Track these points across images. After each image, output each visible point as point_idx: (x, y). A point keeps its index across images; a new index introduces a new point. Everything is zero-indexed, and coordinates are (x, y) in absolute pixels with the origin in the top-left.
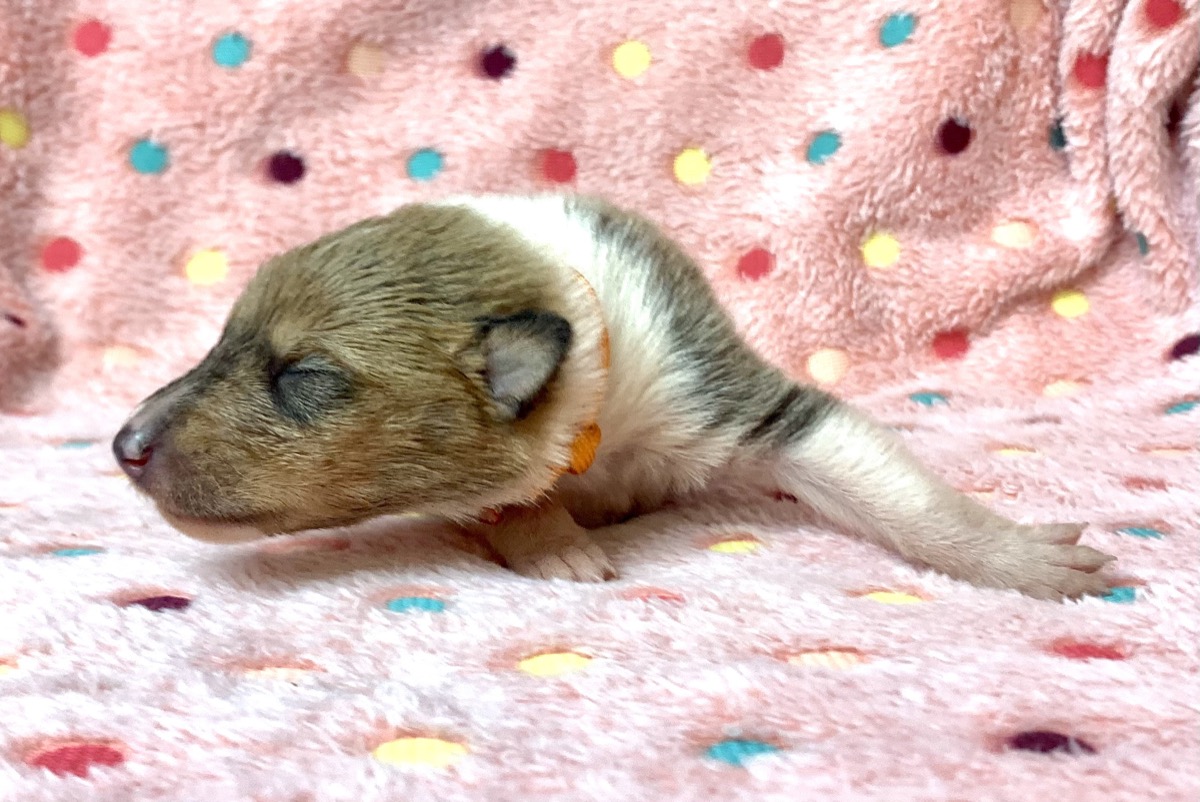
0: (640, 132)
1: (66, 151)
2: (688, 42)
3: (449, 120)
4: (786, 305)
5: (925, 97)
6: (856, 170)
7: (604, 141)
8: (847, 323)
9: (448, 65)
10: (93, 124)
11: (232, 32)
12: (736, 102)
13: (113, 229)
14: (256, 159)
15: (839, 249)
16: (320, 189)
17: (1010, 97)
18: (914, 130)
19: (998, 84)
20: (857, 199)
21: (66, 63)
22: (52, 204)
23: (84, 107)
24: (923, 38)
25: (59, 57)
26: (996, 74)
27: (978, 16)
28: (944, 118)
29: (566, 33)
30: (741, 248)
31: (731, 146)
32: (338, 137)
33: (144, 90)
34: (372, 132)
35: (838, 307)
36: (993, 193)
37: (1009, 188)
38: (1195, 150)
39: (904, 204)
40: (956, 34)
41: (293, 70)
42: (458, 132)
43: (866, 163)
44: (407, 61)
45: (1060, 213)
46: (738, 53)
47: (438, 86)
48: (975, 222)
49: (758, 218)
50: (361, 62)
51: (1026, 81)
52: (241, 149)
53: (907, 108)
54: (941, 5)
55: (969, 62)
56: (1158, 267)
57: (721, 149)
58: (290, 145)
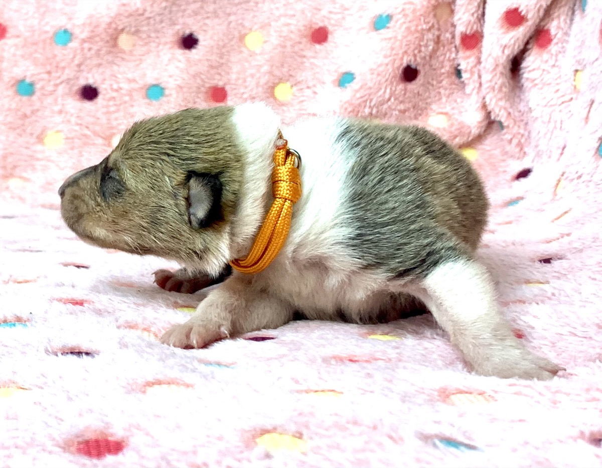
0: (258, 75)
2: (281, 31)
5: (395, 54)
6: (362, 91)
7: (240, 81)
9: (166, 43)
11: (63, 29)
12: (305, 60)
13: (10, 123)
14: (76, 88)
16: (105, 103)
17: (436, 54)
18: (390, 70)
19: (431, 48)
20: (363, 105)
24: (395, 26)
26: (429, 43)
27: (421, 15)
28: (405, 65)
29: (223, 27)
31: (302, 81)
32: (114, 78)
33: (23, 56)
34: (130, 76)
36: (429, 101)
37: (437, 98)
38: (527, 79)
39: (385, 106)
40: (411, 24)
41: (92, 46)
42: (171, 76)
43: (367, 86)
44: (146, 41)
45: (463, 110)
46: (306, 36)
47: (161, 54)
48: (420, 115)
50: (124, 41)
51: (444, 46)
52: (68, 83)
53: (387, 61)
54: (403, 10)
55: (417, 37)
56: (508, 137)
57: (297, 83)
58: (91, 82)
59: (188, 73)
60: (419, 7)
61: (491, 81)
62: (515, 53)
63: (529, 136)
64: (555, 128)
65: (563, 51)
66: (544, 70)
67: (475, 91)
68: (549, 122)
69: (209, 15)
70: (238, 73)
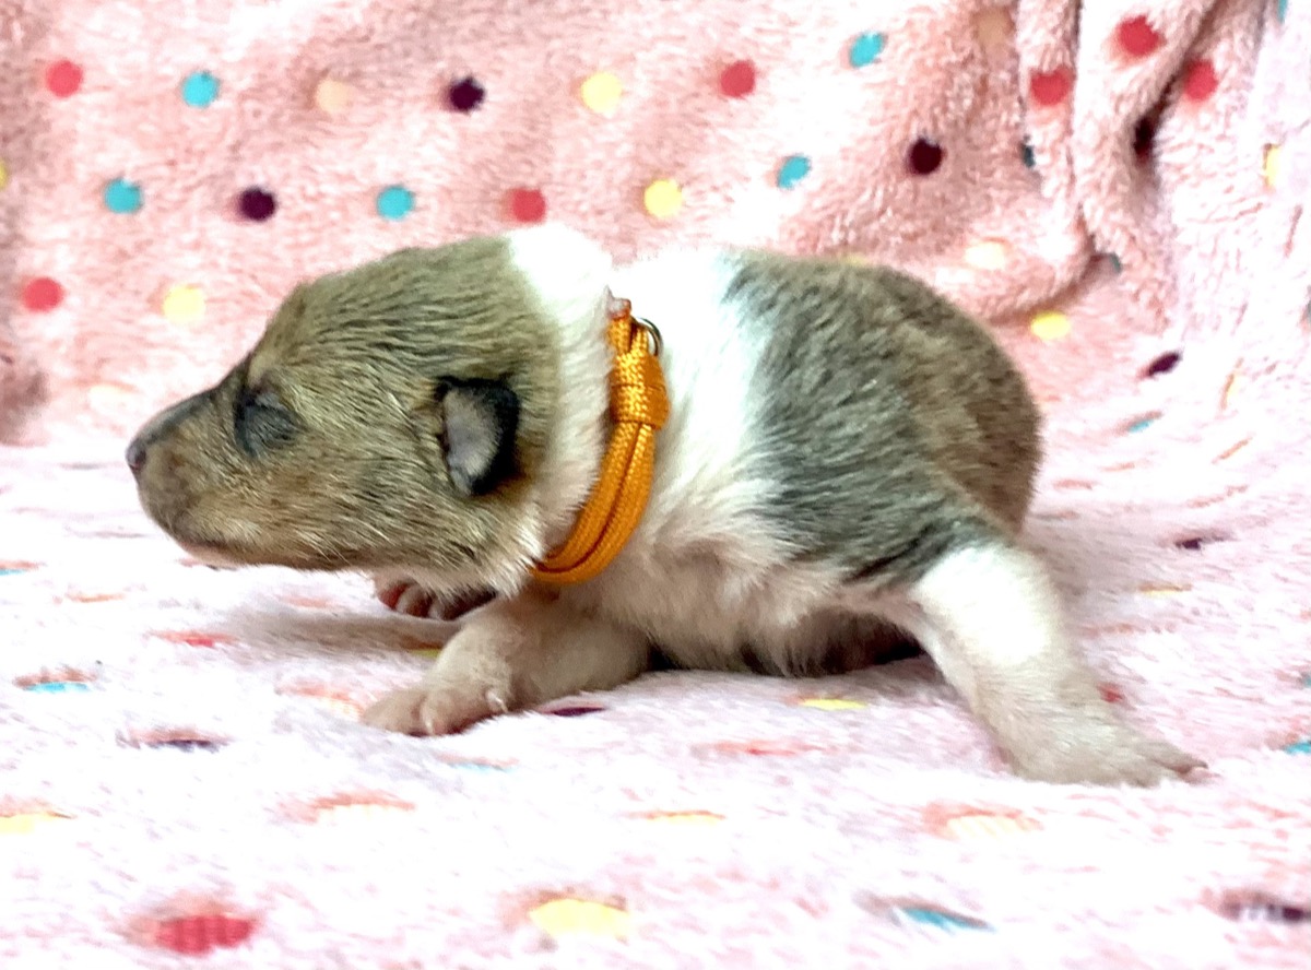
1: (41, 192)
2: (657, 72)
3: (417, 155)
5: (894, 117)
6: (825, 194)
7: (573, 177)
9: (416, 99)
10: (69, 165)
11: (200, 71)
12: (707, 131)
13: (91, 269)
14: (228, 195)
16: (289, 225)
17: (980, 115)
18: (884, 151)
19: (967, 103)
20: (827, 223)
21: (40, 105)
22: (31, 245)
23: (59, 147)
24: (892, 58)
25: (33, 99)
26: (965, 92)
27: (946, 33)
28: (913, 137)
29: (536, 64)
31: (702, 175)
32: (308, 173)
34: (341, 168)
36: (965, 213)
37: (983, 208)
38: (1168, 165)
39: (874, 226)
40: (926, 53)
41: (261, 106)
42: (426, 168)
43: (835, 186)
44: (375, 95)
45: (1037, 232)
46: (708, 82)
47: (407, 121)
48: (948, 243)
50: (329, 95)
51: (995, 98)
52: (212, 184)
53: (876, 130)
54: (910, 23)
55: (939, 81)
56: (1131, 287)
57: (691, 180)
58: (260, 181)
59: (463, 162)
60: (941, 15)
61: (1092, 170)
62: (1143, 110)
63: (1174, 287)
64: (1226, 266)
65: (1241, 106)
66: (1201, 146)
67: (1063, 192)
68: (1214, 253)
69: (505, 39)
70: (569, 159)
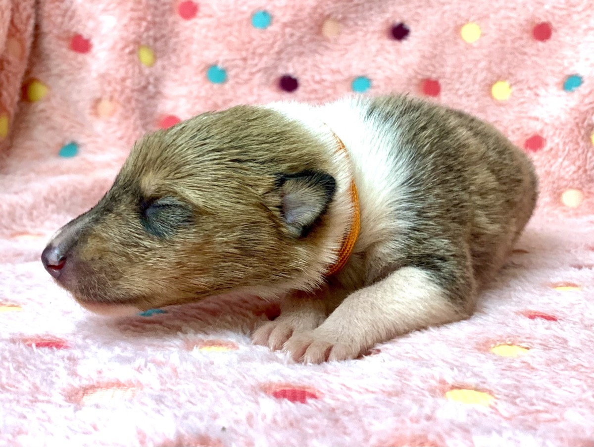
0: (475, 71)
1: (173, 70)
2: (501, 25)
4: (551, 166)
7: (456, 76)
8: (584, 176)
9: (374, 32)
10: (188, 56)
11: (262, 10)
12: (526, 57)
13: (199, 112)
14: (273, 78)
15: (580, 137)
16: (305, 95)
20: (591, 112)
21: (175, 23)
22: (166, 98)
23: (183, 46)
25: (171, 19)
29: (437, 17)
30: (527, 135)
31: (523, 80)
32: (315, 68)
33: (215, 39)
34: (334, 66)
35: (579, 168)
41: (294, 32)
42: (379, 68)
44: (353, 29)
46: (527, 32)
47: (369, 43)
49: (537, 119)
50: (329, 29)
52: (265, 72)
57: (517, 82)
58: (291, 72)
59: (398, 65)
69: (422, 4)
70: (453, 66)
